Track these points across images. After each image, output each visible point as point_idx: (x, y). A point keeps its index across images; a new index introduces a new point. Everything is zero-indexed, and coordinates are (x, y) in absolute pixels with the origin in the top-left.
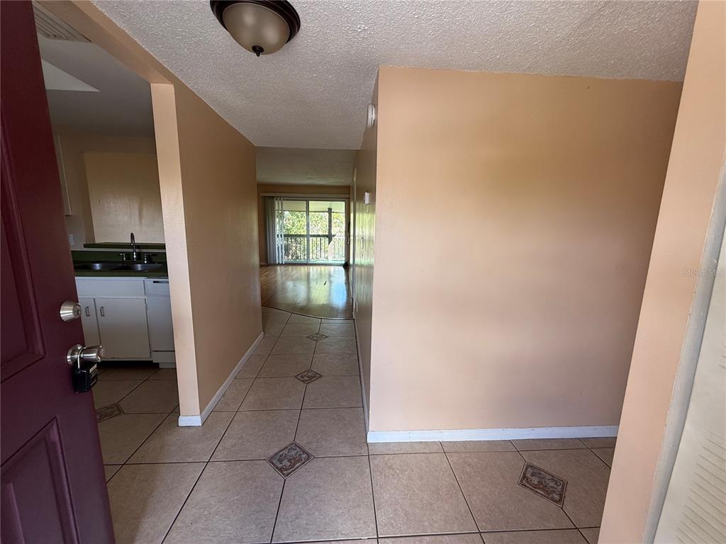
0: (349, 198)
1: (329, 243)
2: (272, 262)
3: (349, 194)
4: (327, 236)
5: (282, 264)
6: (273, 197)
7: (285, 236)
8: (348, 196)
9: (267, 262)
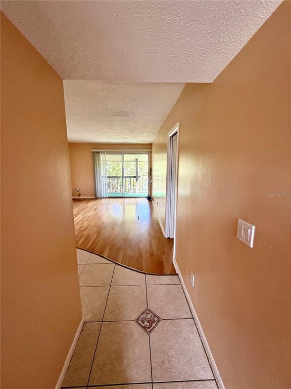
0: (151, 152)
1: (136, 181)
2: (99, 197)
3: (151, 149)
4: (135, 177)
5: (106, 198)
6: (99, 152)
7: (107, 177)
8: (150, 150)
9: (96, 196)
